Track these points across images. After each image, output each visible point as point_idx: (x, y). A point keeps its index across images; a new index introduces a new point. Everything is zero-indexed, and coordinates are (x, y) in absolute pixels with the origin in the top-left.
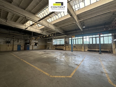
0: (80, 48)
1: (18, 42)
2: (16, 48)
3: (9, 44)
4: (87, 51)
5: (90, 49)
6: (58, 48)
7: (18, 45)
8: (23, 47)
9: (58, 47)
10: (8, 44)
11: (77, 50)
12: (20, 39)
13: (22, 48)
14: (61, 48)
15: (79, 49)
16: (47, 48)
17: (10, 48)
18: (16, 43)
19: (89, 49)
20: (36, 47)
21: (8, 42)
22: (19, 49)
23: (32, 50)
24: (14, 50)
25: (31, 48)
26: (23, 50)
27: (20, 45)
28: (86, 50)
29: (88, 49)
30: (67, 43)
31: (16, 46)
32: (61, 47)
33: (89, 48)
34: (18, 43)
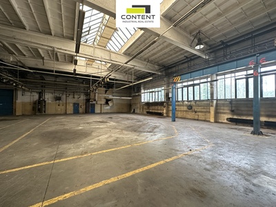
0: (205, 112)
1: (74, 98)
2: (70, 109)
3: (61, 102)
4: (225, 121)
5: (235, 117)
6: (153, 110)
7: (74, 104)
8: (84, 107)
9: (153, 107)
10: (58, 101)
11: (196, 117)
12: (77, 92)
13: (81, 110)
14: (158, 110)
15: (201, 116)
16: (133, 110)
17: (61, 109)
18: (71, 100)
19: (233, 115)
20: (108, 107)
21: (58, 99)
22: (76, 112)
23: (101, 113)
24: (68, 112)
25: (97, 110)
26: (83, 113)
27: (78, 104)
28: (224, 117)
29: (230, 116)
30: (169, 98)
31: (71, 105)
32: (159, 107)
33: (232, 111)
34: (75, 101)
